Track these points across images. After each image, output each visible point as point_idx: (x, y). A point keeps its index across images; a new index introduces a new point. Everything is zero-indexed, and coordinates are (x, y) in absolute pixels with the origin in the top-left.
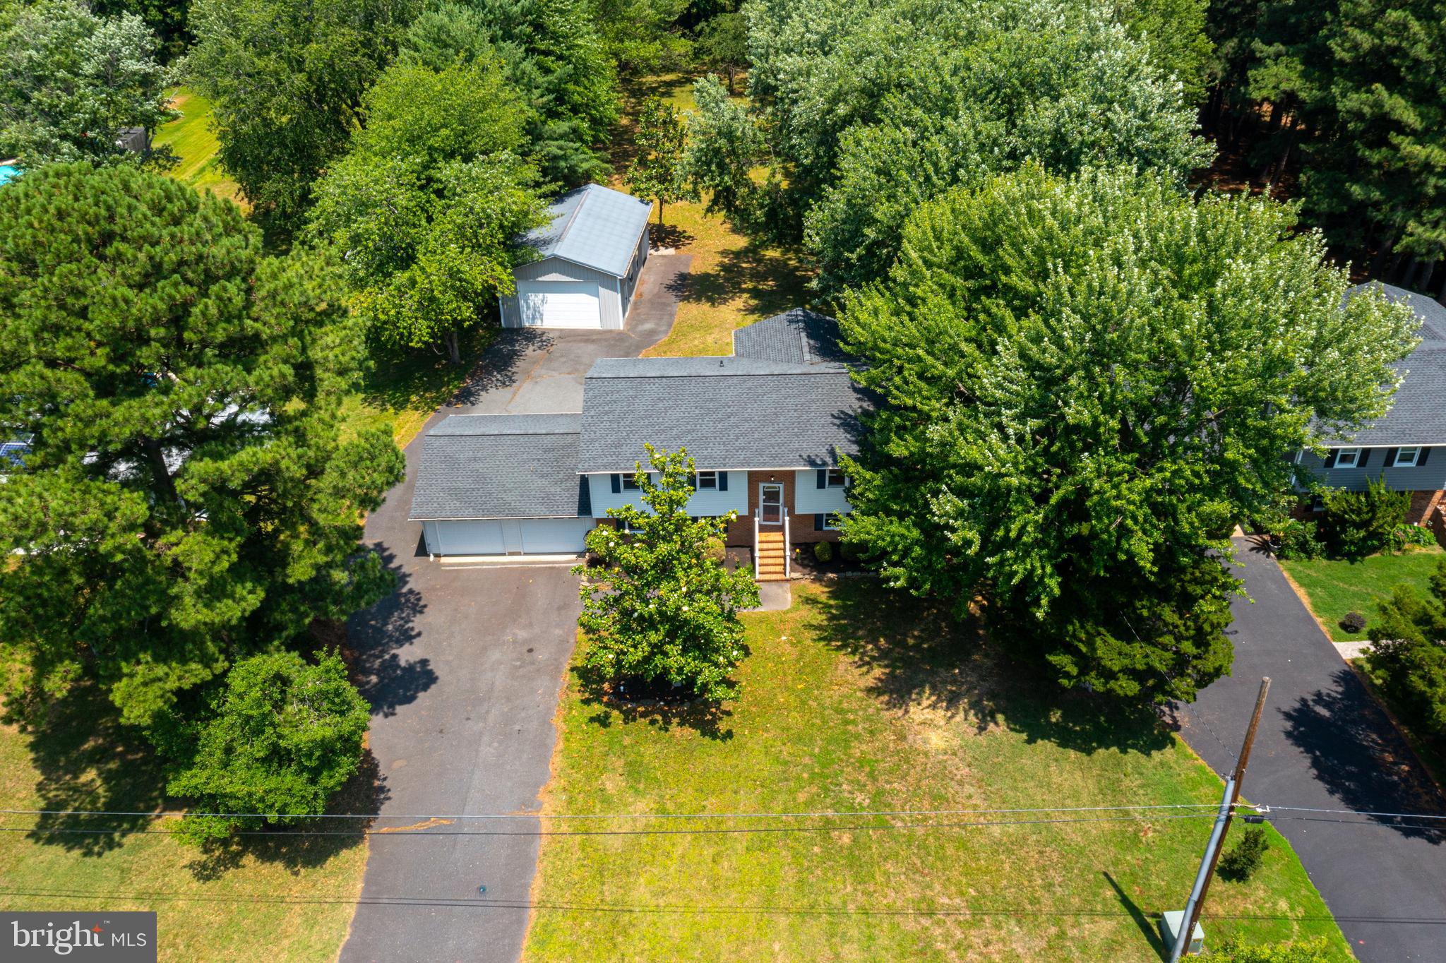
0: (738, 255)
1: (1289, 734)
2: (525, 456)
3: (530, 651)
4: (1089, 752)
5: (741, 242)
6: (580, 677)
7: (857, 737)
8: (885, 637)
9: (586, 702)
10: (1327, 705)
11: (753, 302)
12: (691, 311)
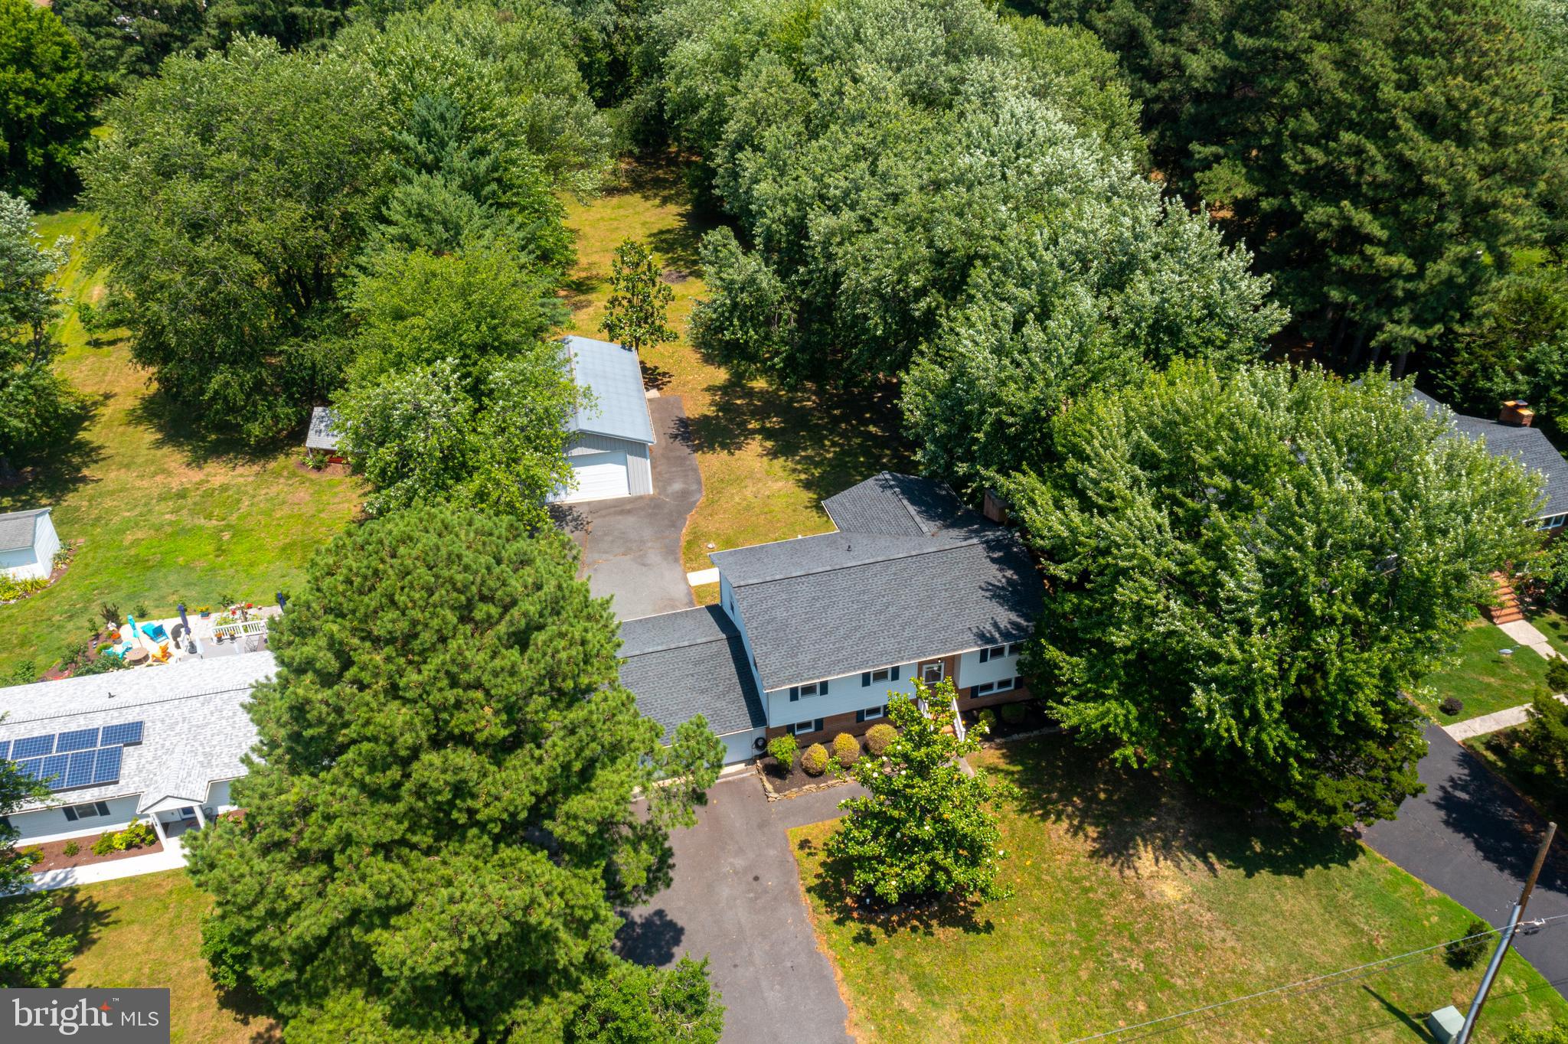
0: (725, 389)
1: (1447, 823)
2: (677, 673)
3: (756, 879)
4: (1300, 874)
5: (721, 375)
6: (821, 897)
7: (1102, 903)
8: (1079, 795)
9: (840, 922)
10: (1464, 789)
11: (769, 444)
12: (712, 462)
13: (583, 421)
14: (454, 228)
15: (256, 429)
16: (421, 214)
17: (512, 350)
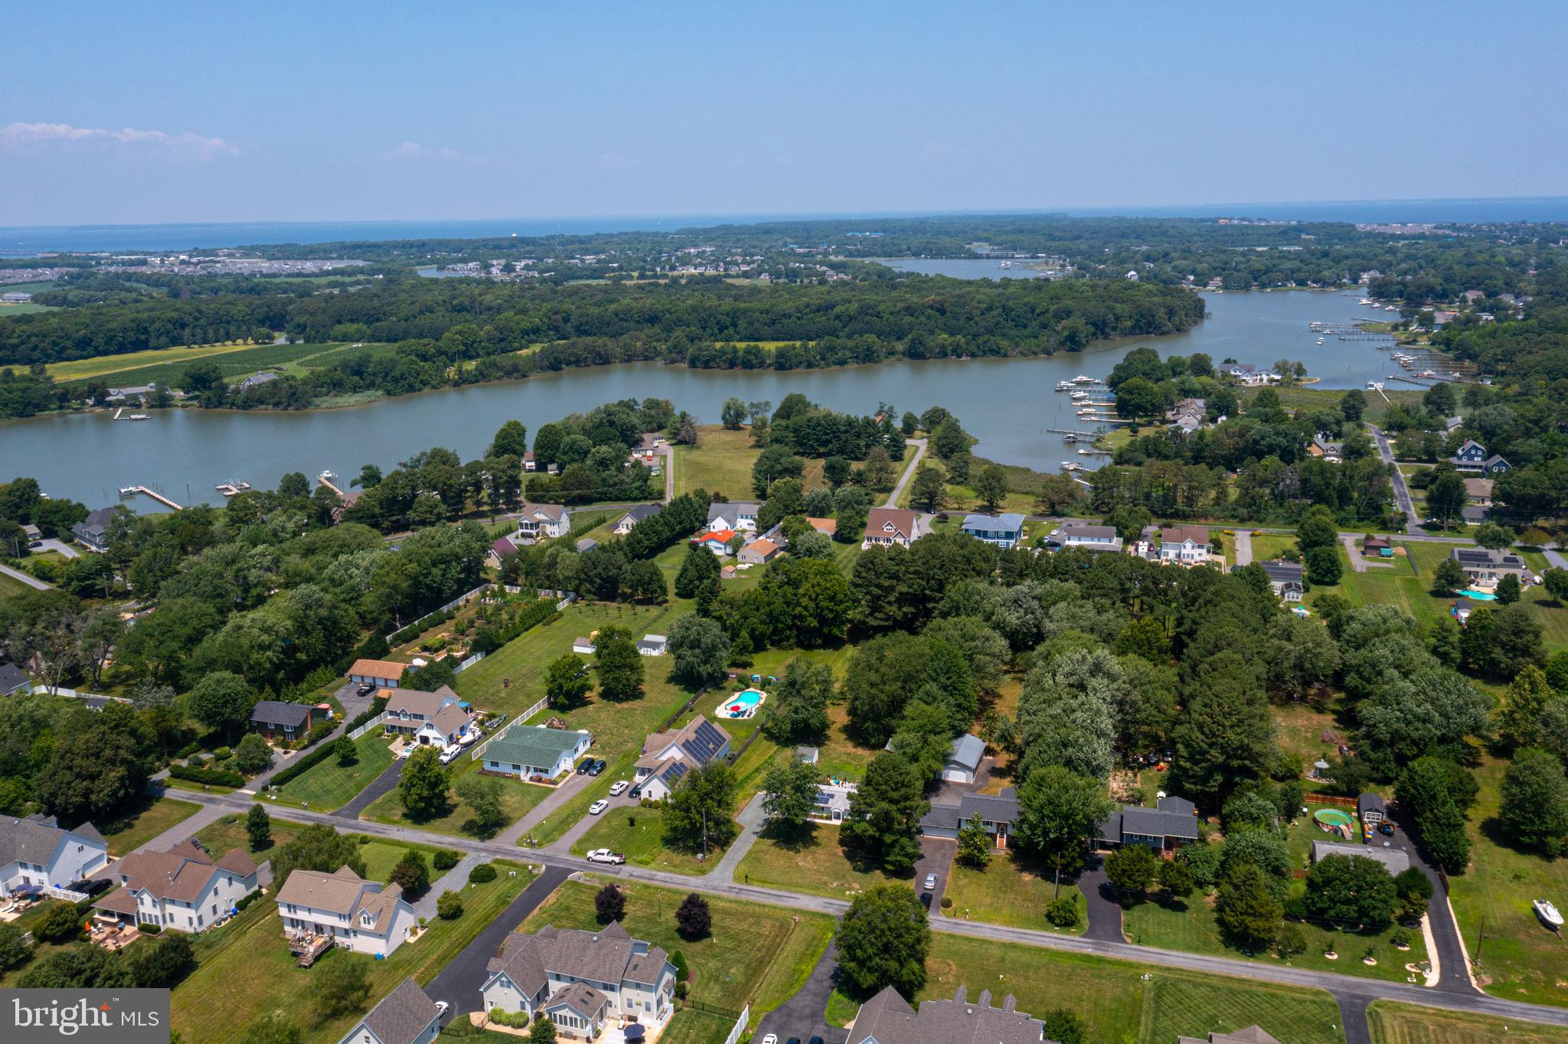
0: (1009, 763)
2: (946, 811)
3: (946, 854)
8: (1021, 860)
11: (1012, 780)
12: (994, 780)
13: (956, 758)
14: (935, 699)
15: (873, 741)
16: (927, 694)
17: (935, 734)
